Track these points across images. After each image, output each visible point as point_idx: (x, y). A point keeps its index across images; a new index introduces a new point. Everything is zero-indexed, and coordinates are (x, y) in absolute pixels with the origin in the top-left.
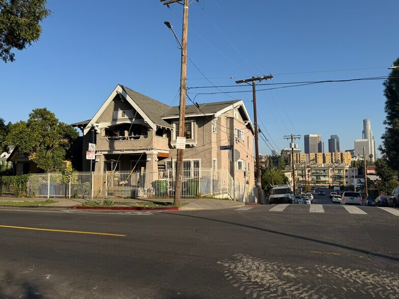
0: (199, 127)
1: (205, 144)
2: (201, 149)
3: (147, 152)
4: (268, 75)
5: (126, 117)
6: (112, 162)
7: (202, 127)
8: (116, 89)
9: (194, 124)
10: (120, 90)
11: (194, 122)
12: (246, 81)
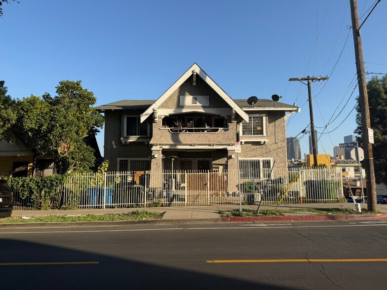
0: (270, 122)
1: (277, 141)
2: (274, 146)
3: (229, 148)
4: (323, 76)
5: (198, 104)
6: (173, 159)
7: (273, 123)
8: (192, 69)
9: (266, 118)
10: (197, 70)
11: (266, 116)
12: (303, 79)
